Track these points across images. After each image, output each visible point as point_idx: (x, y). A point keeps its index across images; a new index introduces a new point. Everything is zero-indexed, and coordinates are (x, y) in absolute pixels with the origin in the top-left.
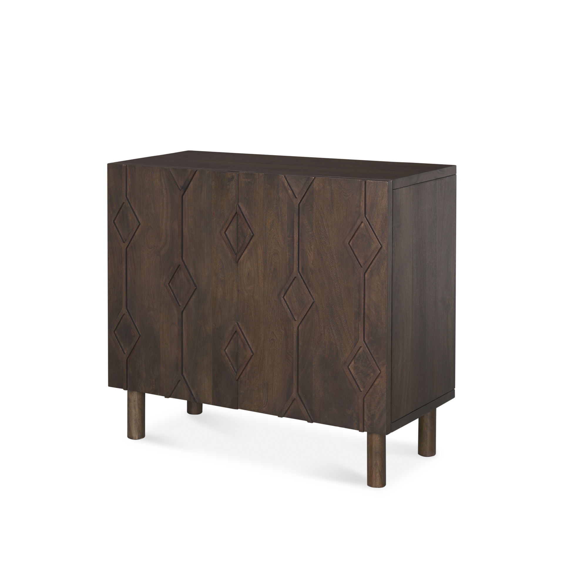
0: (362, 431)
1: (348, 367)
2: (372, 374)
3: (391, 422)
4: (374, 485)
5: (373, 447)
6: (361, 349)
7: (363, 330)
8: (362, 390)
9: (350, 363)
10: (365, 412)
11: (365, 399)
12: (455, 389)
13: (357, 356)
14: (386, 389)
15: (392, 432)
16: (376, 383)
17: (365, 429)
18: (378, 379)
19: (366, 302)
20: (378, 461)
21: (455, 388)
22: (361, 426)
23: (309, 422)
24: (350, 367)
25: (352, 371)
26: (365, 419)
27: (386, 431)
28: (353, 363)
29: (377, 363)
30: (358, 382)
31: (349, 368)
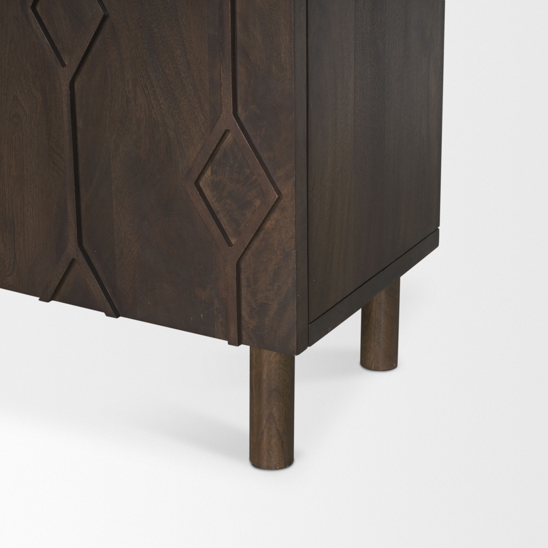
0: (236, 341)
1: (197, 183)
2: (258, 203)
3: (308, 322)
4: (265, 464)
5: (264, 377)
6: (228, 137)
7: (231, 86)
8: (233, 241)
9: (202, 173)
10: (243, 297)
11: (243, 265)
12: (439, 228)
13: (218, 156)
14: (294, 240)
15: (310, 345)
16: (268, 225)
17: (244, 338)
18: (275, 215)
19: (238, 9)
20: (274, 410)
21: (439, 225)
22: (233, 331)
23: (108, 315)
24: (201, 184)
25: (207, 193)
26: (244, 313)
27: (295, 345)
28: (208, 172)
29: (271, 172)
30: (224, 221)
31: (199, 184)
